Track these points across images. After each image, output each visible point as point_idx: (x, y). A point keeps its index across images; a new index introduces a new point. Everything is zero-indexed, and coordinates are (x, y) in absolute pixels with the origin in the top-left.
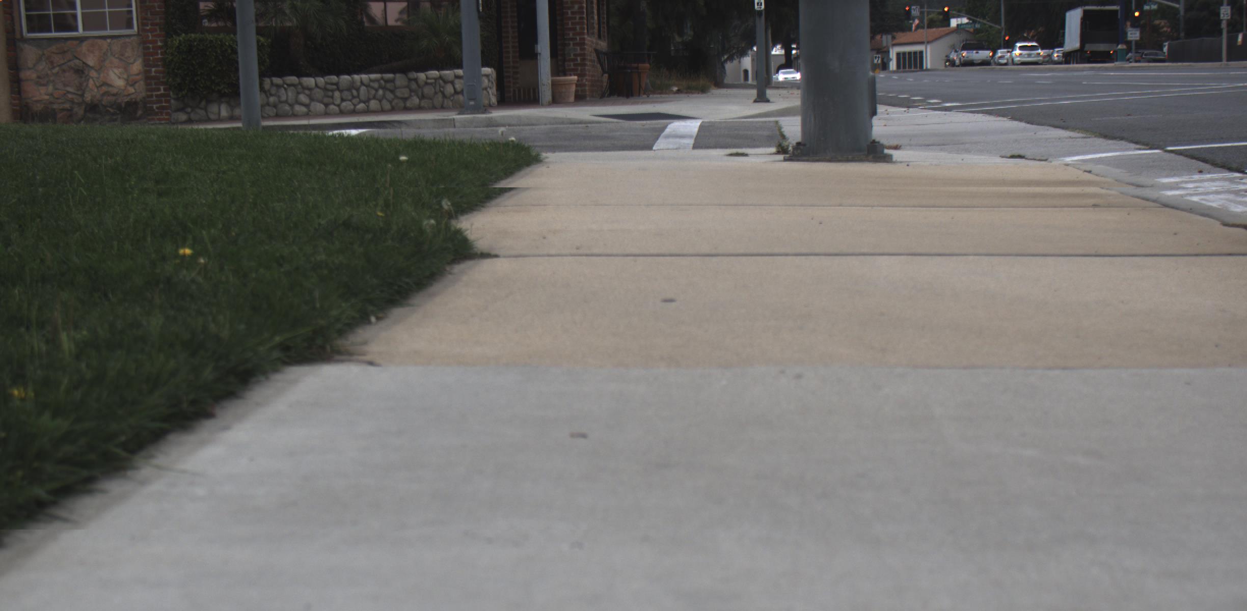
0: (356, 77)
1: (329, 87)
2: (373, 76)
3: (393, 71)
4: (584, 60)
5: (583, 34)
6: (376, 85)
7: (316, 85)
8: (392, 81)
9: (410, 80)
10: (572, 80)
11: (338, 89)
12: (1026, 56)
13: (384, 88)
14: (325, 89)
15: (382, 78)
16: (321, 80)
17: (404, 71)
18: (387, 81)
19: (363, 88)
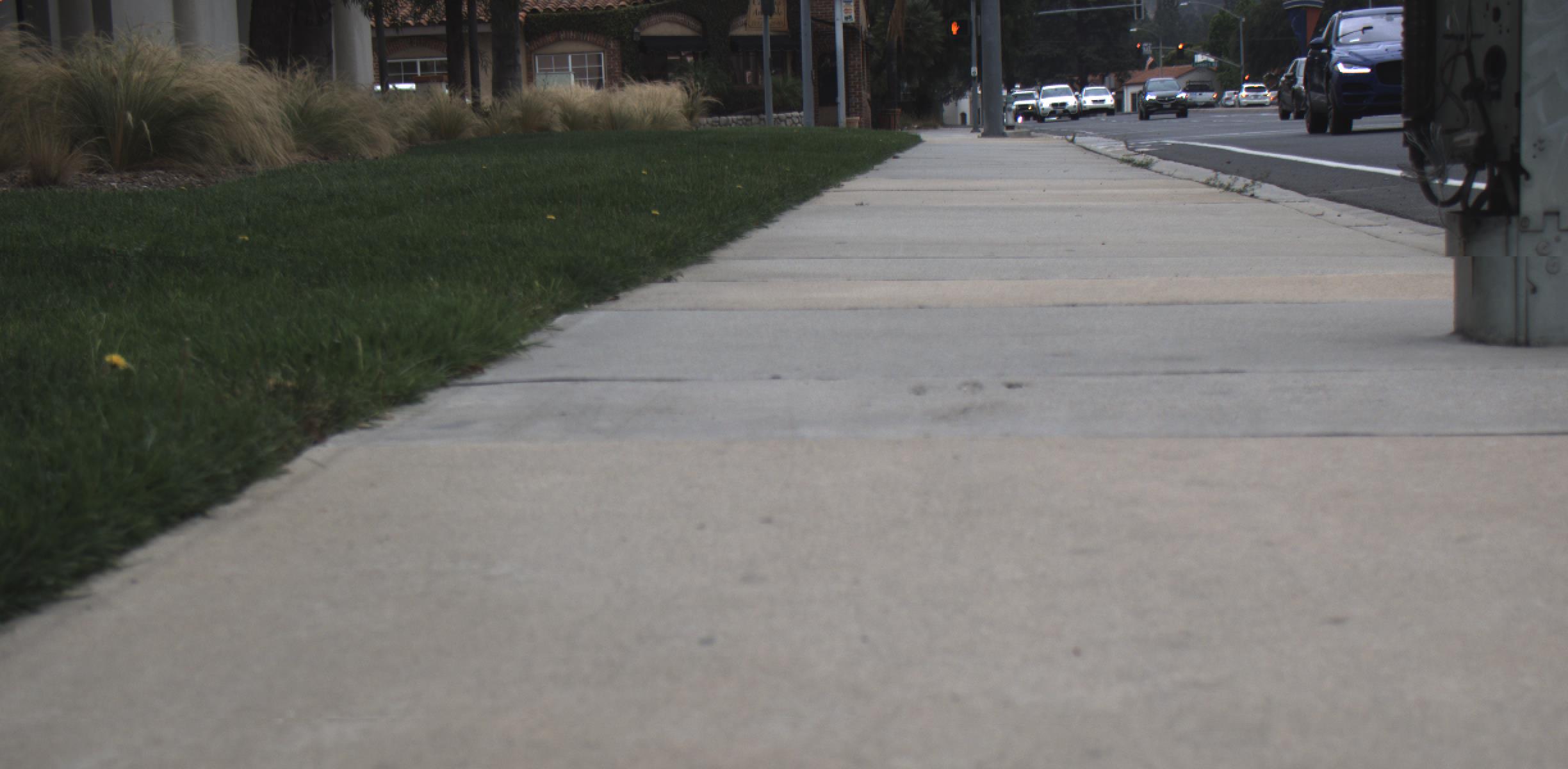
0: (730, 118)
1: (714, 124)
2: (739, 117)
3: (751, 114)
4: (861, 106)
5: (860, 90)
6: (741, 122)
7: (708, 123)
8: (749, 120)
9: (761, 119)
10: (855, 120)
11: (719, 125)
12: (1252, 98)
13: (745, 124)
14: (712, 125)
15: (744, 118)
16: (710, 120)
17: (757, 113)
18: (747, 120)
19: (733, 125)
